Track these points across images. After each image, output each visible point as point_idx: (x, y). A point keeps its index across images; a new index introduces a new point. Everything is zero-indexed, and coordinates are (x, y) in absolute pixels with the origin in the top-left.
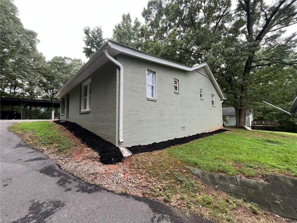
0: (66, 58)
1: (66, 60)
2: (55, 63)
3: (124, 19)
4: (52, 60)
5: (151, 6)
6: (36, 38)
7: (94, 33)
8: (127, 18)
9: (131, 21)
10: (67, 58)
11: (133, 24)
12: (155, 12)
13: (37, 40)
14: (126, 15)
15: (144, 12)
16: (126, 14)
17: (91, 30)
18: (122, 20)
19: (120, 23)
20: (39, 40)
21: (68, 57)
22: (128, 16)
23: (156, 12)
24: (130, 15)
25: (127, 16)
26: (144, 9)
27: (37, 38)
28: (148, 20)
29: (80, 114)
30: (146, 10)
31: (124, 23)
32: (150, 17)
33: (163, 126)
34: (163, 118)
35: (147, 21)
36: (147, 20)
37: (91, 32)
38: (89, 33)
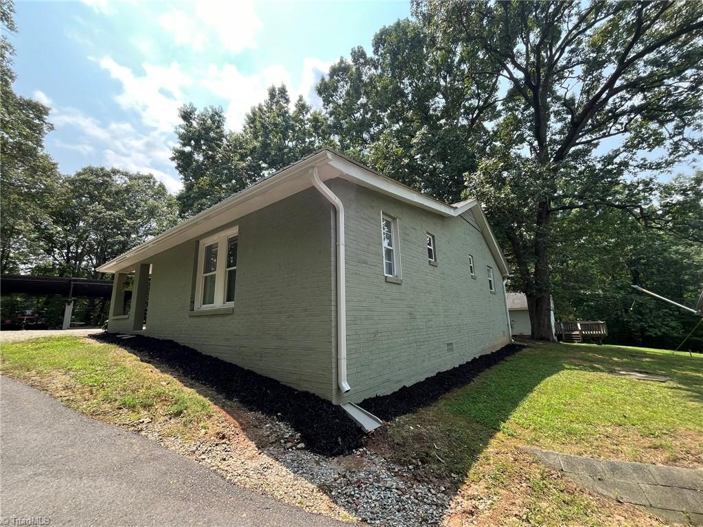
0: (115, 172)
1: (116, 178)
2: (85, 181)
3: (272, 95)
4: (79, 174)
5: (338, 75)
6: (46, 119)
7: (203, 120)
8: (279, 94)
9: (287, 101)
10: (118, 172)
11: (292, 109)
12: (344, 88)
13: (46, 124)
14: (277, 89)
15: (321, 85)
16: (278, 86)
17: (197, 113)
18: (267, 97)
19: (263, 104)
20: (52, 125)
21: (121, 170)
22: (283, 91)
23: (347, 87)
24: (287, 89)
25: (279, 90)
26: (323, 79)
27: (46, 121)
28: (330, 102)
29: (190, 316)
30: (325, 82)
31: (272, 105)
32: (334, 98)
33: (416, 342)
34: (415, 324)
35: (328, 105)
36: (327, 101)
37: (196, 116)
38: (191, 118)
